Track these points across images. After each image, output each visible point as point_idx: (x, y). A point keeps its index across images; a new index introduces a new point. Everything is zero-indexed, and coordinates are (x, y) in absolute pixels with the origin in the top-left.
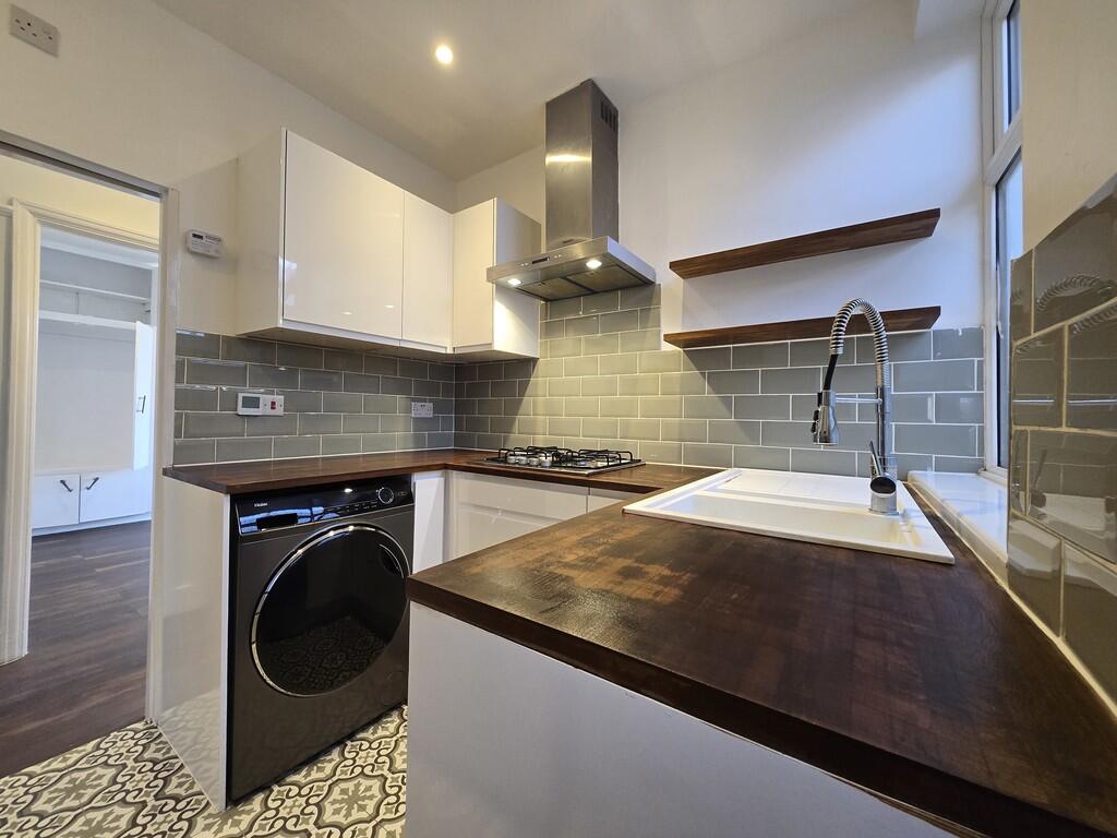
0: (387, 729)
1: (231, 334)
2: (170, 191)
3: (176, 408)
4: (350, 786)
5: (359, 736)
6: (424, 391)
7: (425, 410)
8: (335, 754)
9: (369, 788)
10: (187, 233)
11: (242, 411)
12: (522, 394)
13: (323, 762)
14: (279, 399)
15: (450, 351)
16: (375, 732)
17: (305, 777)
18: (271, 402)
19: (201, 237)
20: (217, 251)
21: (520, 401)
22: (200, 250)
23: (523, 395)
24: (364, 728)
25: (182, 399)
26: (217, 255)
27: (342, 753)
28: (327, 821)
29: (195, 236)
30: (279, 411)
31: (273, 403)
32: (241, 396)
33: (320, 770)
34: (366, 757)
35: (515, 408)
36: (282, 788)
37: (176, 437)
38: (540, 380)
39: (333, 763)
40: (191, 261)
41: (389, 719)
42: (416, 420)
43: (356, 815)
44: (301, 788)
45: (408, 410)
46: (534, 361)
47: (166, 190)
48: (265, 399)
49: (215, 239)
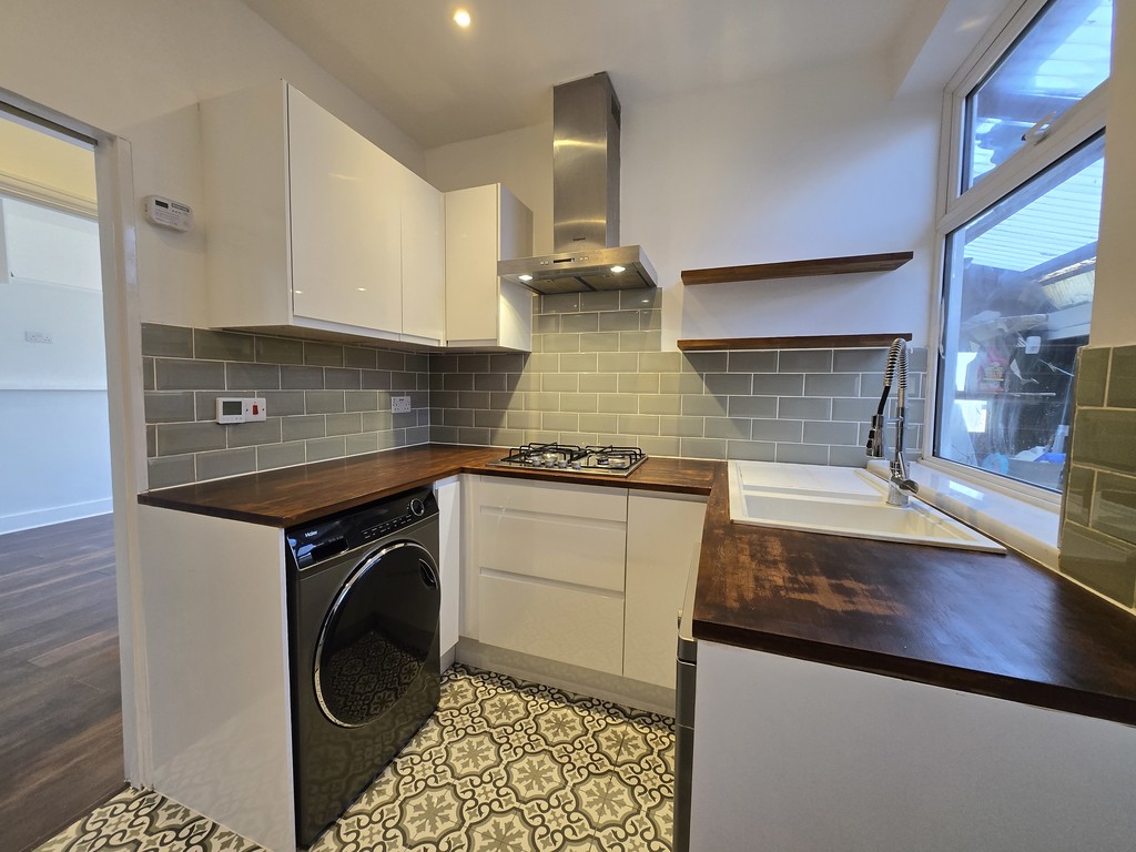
0: (430, 738)
1: (205, 325)
2: (119, 140)
3: (147, 421)
4: (422, 800)
5: (405, 751)
6: (402, 384)
7: (402, 404)
8: (388, 773)
9: (442, 799)
10: (147, 198)
11: (223, 419)
12: (512, 387)
13: (380, 784)
14: (261, 403)
15: (443, 344)
16: (419, 745)
17: (369, 802)
18: (255, 406)
19: (166, 206)
20: (186, 224)
21: (510, 396)
22: (166, 222)
23: (514, 390)
24: (407, 743)
25: (153, 410)
26: (185, 229)
27: (395, 771)
28: (416, 839)
29: (158, 203)
30: (262, 416)
31: (255, 408)
32: (220, 401)
33: (381, 793)
34: (423, 770)
35: (503, 402)
36: (350, 820)
37: (149, 456)
38: (531, 374)
39: (392, 784)
40: (152, 235)
41: (428, 729)
42: (396, 416)
43: (442, 827)
44: (370, 816)
45: (388, 406)
46: (526, 355)
47: (112, 139)
48: (247, 403)
49: (182, 208)
